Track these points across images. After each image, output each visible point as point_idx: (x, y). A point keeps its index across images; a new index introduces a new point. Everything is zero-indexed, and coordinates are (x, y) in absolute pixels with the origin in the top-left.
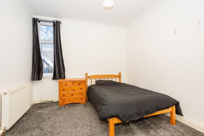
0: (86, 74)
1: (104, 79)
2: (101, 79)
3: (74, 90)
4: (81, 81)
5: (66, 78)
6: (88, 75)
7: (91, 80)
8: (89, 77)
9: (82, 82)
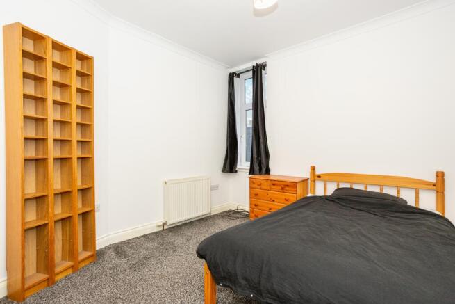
0: (313, 169)
1: (366, 188)
2: (356, 187)
3: (273, 201)
4: (287, 184)
5: (272, 172)
6: (318, 172)
7: (326, 185)
8: (319, 177)
9: (288, 186)
